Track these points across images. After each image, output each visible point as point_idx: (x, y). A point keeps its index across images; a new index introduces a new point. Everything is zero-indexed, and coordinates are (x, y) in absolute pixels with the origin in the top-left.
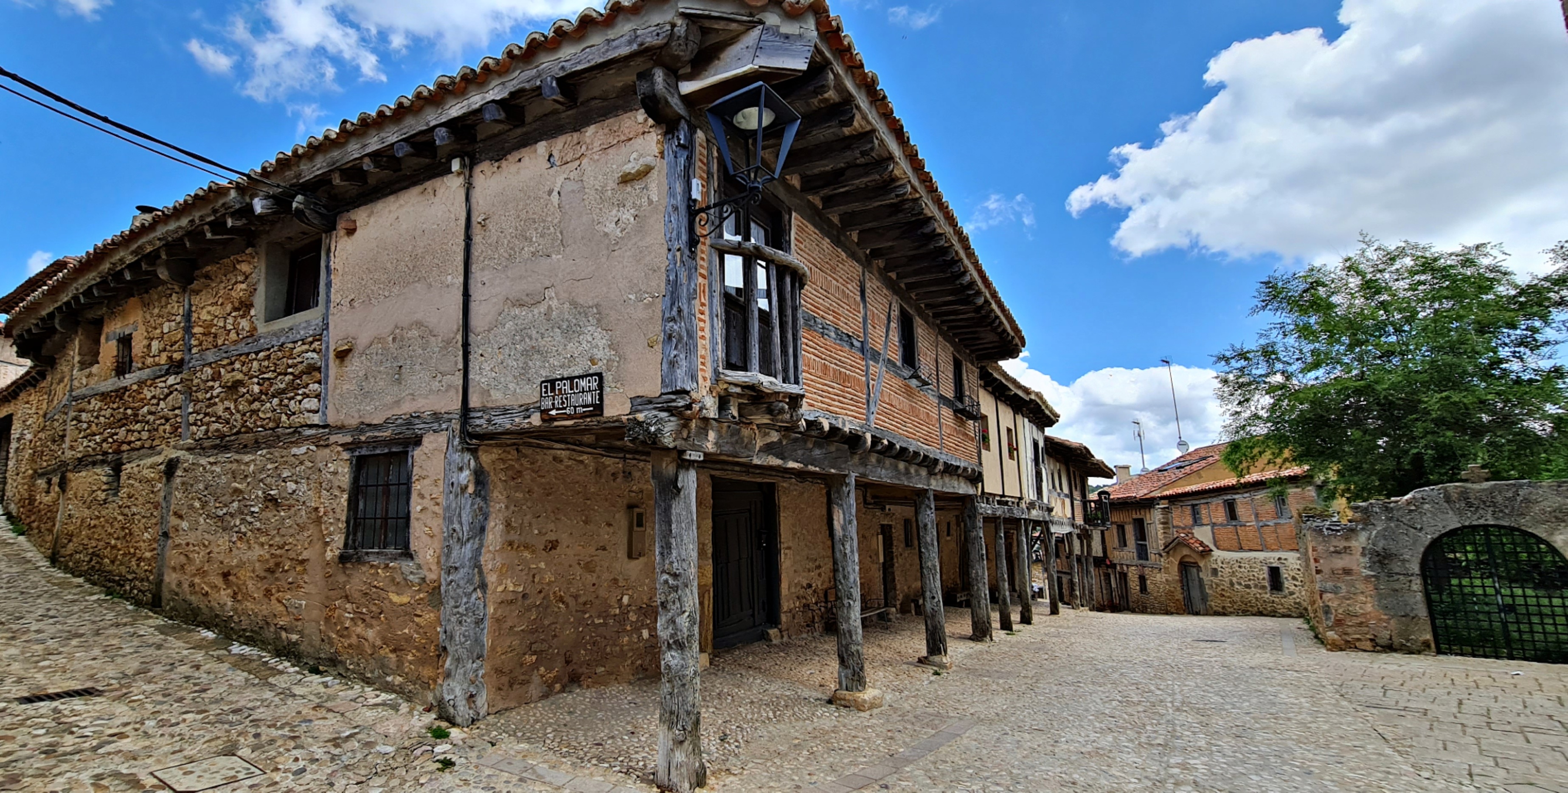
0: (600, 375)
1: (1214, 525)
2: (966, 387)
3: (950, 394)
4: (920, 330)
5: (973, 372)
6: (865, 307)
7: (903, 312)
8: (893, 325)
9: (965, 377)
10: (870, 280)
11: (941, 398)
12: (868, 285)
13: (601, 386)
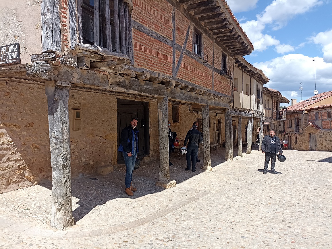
0: (18, 45)
1: (322, 120)
2: (228, 66)
3: (219, 68)
4: (205, 40)
5: (232, 60)
6: (174, 25)
7: (196, 30)
8: (190, 35)
9: (227, 61)
10: (178, 13)
11: (215, 69)
12: (176, 15)
13: (18, 50)
